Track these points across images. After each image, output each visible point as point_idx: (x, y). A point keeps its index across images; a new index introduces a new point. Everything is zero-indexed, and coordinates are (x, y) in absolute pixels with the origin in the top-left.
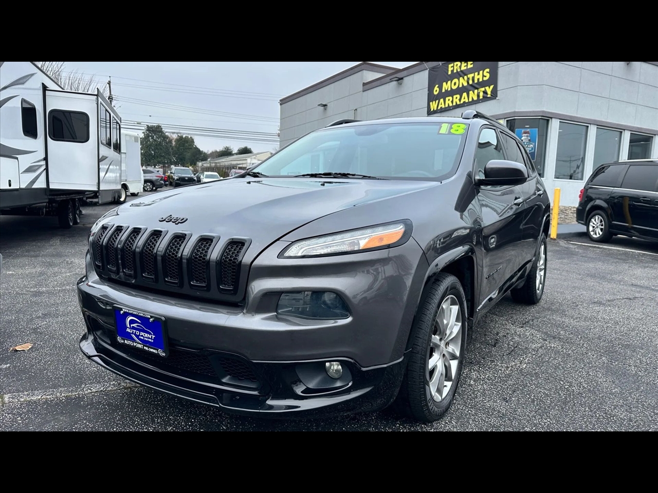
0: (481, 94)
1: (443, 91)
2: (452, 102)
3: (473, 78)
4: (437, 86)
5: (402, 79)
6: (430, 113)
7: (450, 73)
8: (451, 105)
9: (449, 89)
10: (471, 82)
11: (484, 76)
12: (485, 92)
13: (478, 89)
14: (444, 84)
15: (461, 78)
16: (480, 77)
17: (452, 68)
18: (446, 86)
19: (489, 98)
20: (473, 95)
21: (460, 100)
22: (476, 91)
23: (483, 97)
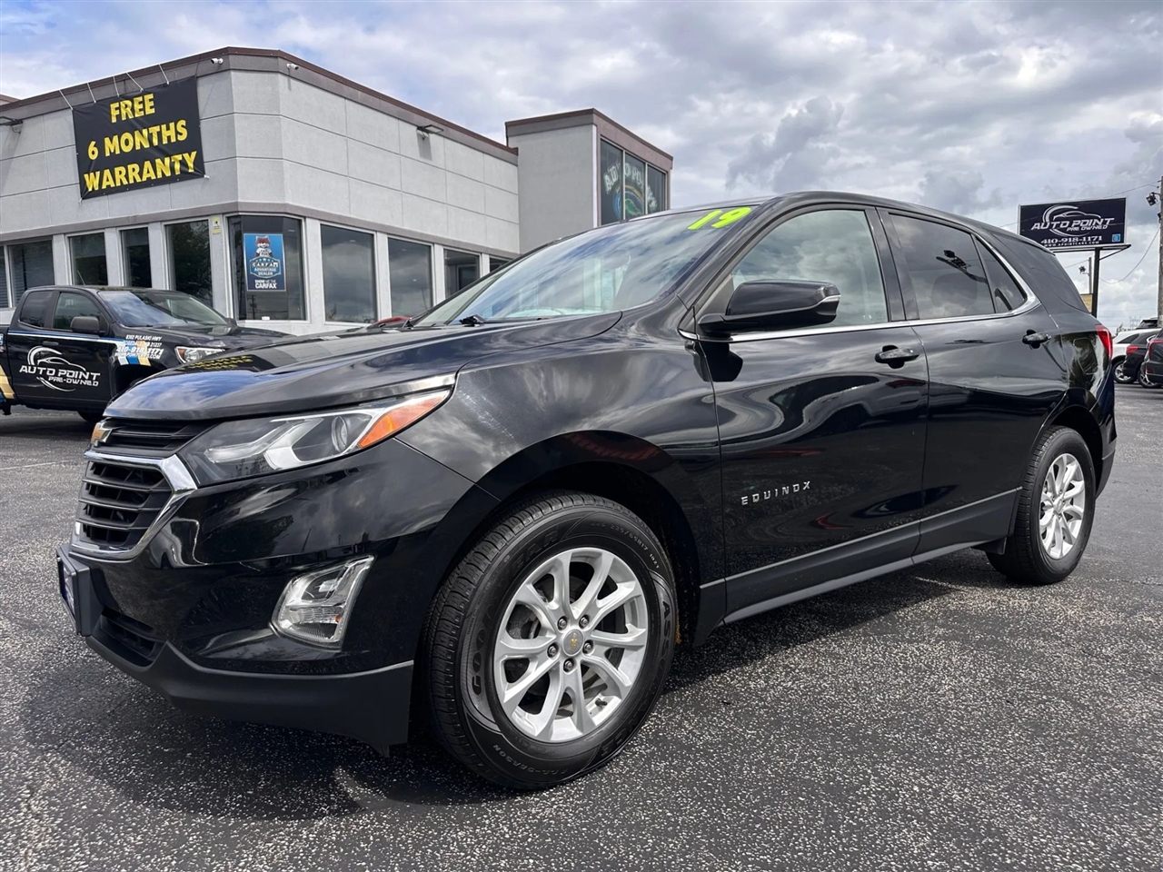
0: (177, 166)
1: (108, 154)
2: (127, 176)
3: (160, 134)
4: (93, 143)
5: (20, 121)
6: (86, 194)
7: (114, 120)
8: (125, 182)
9: (118, 152)
10: (155, 142)
11: (177, 133)
12: (183, 163)
13: (170, 156)
14: (107, 140)
15: (137, 133)
16: (172, 133)
17: (118, 112)
18: (111, 146)
19: (191, 173)
20: (163, 167)
21: (141, 174)
22: (167, 160)
23: (181, 171)
